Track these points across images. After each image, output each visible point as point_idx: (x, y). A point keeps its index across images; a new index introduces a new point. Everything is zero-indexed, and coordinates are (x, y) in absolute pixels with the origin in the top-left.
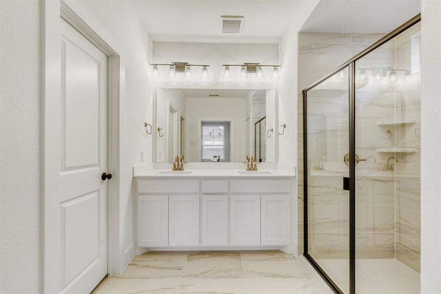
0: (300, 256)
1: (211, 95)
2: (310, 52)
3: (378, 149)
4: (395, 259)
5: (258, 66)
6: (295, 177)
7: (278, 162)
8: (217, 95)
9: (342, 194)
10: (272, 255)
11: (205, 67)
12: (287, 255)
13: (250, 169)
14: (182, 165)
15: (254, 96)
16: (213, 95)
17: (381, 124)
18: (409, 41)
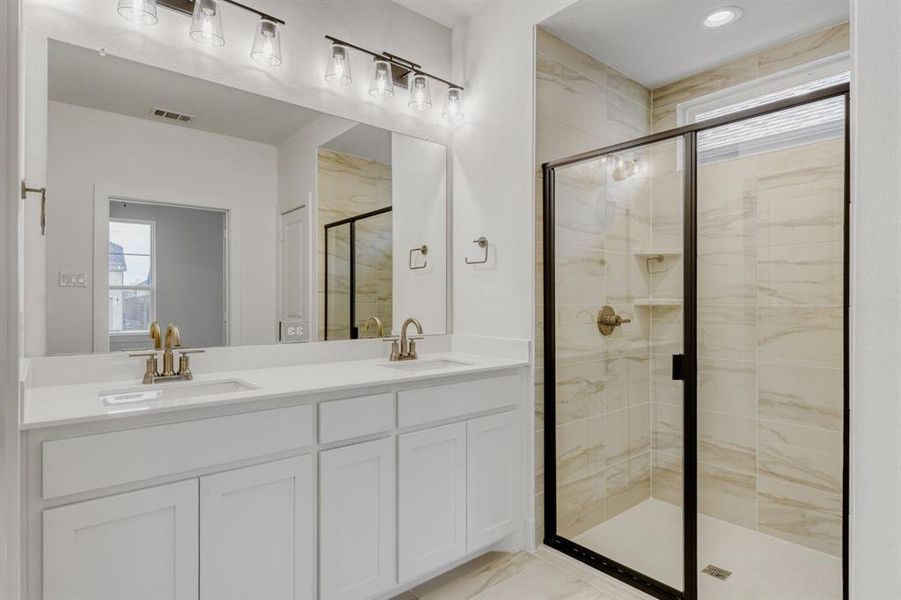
0: (539, 548)
1: (159, 113)
2: (553, 80)
3: (635, 300)
4: (651, 498)
5: (418, 73)
6: (527, 366)
7: (452, 333)
8: (185, 119)
9: (595, 392)
10: (488, 569)
11: (270, 22)
12: (514, 555)
13: (401, 357)
14: (184, 361)
15: (323, 146)
16: (169, 115)
17: (638, 253)
18: (674, 111)
